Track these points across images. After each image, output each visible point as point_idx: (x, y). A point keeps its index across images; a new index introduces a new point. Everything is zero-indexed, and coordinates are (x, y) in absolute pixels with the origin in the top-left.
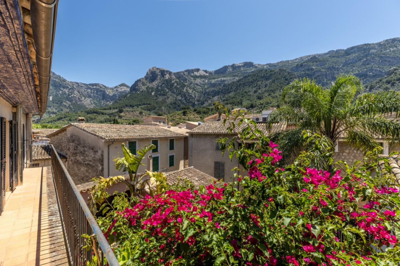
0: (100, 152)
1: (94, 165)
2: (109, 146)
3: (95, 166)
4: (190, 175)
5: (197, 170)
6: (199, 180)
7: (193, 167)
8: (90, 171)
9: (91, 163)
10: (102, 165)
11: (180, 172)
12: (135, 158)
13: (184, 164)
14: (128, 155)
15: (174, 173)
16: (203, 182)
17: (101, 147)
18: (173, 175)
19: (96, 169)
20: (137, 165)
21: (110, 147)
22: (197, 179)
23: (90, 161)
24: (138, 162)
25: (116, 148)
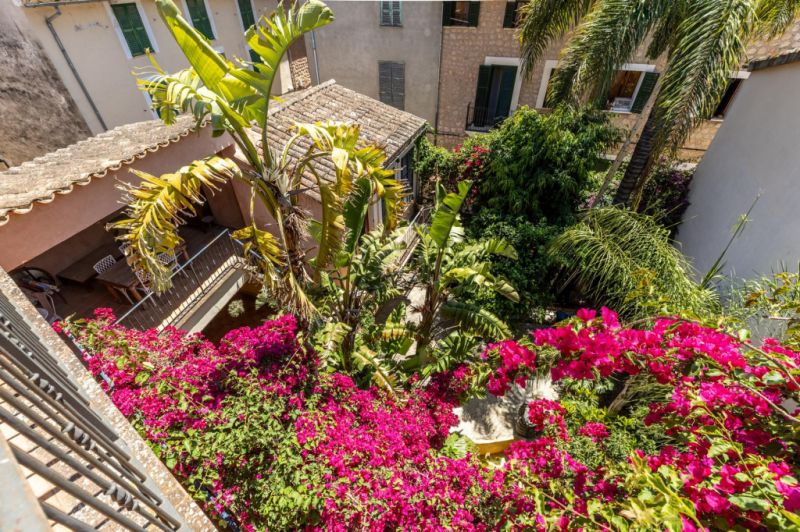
0: (28, 49)
1: (36, 91)
2: (48, 22)
3: (42, 95)
4: (334, 105)
5: (347, 90)
6: (360, 117)
7: (332, 81)
8: (32, 110)
9: (19, 86)
10: (63, 90)
11: (306, 98)
12: (248, 76)
13: (292, 72)
14: (210, 60)
15: (293, 104)
16: (369, 120)
17: (22, 29)
18: (292, 107)
19: (52, 105)
20: (261, 102)
21: (55, 23)
22: (354, 114)
23: (13, 80)
24: (260, 90)
25: (78, 28)
